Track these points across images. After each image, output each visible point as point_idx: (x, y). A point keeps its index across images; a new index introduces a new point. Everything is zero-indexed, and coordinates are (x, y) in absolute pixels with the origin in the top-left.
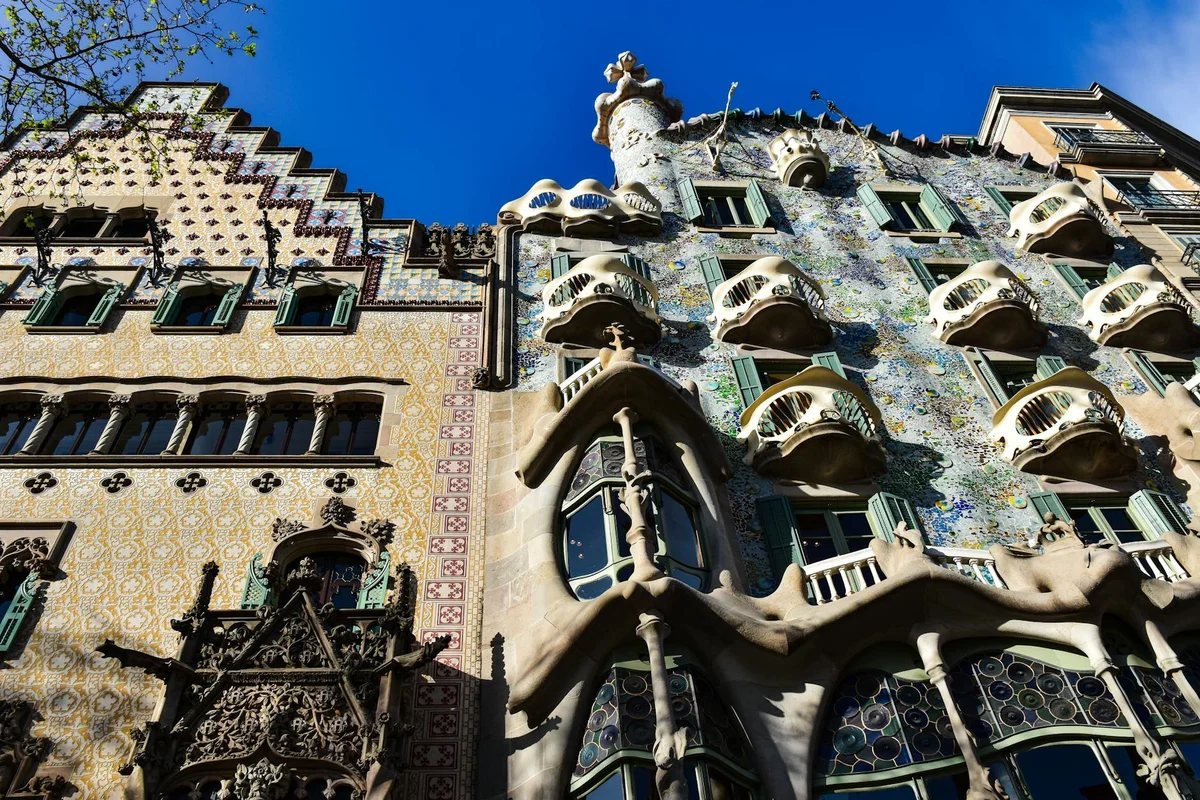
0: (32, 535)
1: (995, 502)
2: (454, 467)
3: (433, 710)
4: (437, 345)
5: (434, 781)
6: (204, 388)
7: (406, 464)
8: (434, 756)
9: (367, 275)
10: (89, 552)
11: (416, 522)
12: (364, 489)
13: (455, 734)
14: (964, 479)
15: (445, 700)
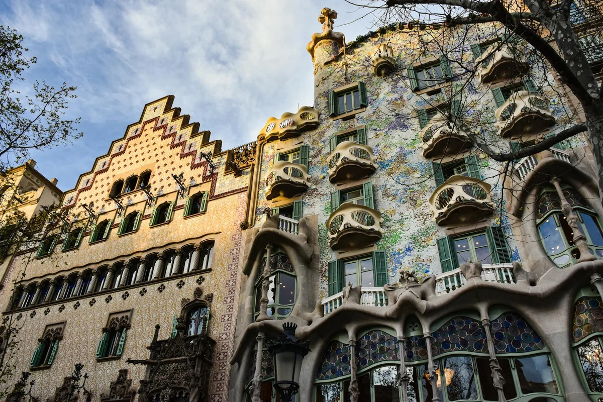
0: (125, 315)
1: (423, 244)
2: (233, 266)
3: (221, 361)
4: (232, 212)
5: (219, 385)
6: (164, 249)
7: (219, 269)
8: (219, 376)
9: (212, 184)
10: (138, 319)
11: (220, 292)
12: (207, 282)
13: (225, 369)
14: (413, 235)
15: (223, 358)
